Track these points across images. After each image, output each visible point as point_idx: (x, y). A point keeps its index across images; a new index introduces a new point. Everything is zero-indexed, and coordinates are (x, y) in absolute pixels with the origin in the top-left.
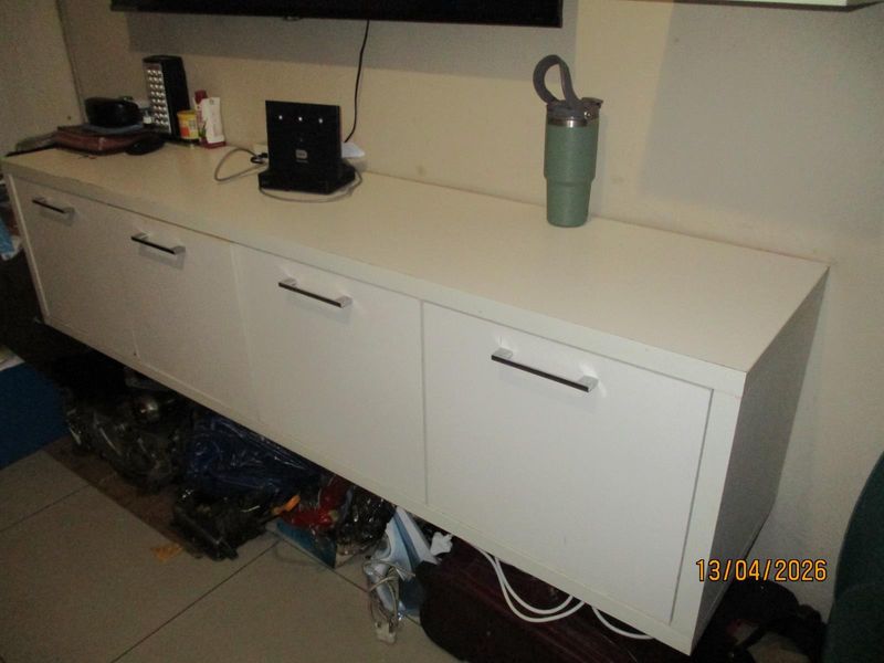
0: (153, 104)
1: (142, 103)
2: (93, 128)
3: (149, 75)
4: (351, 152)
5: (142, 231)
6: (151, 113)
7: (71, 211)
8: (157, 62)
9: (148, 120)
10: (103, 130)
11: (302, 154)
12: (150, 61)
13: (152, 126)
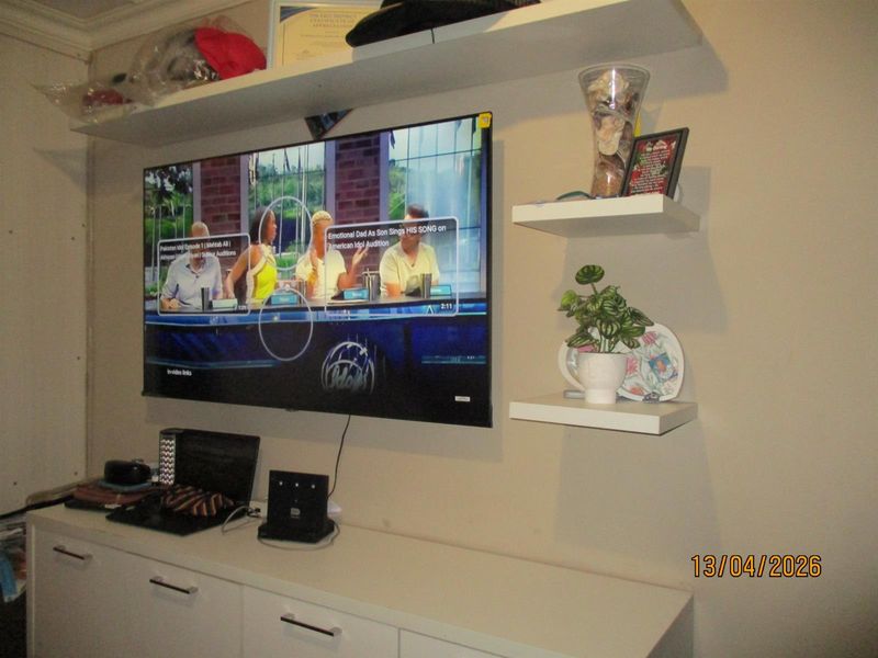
0: (161, 467)
1: (153, 466)
2: (110, 485)
3: (164, 444)
4: (334, 509)
5: (159, 575)
6: (159, 473)
7: (90, 556)
8: (171, 434)
9: (155, 479)
10: (120, 488)
11: (295, 512)
12: (166, 434)
13: (158, 484)
